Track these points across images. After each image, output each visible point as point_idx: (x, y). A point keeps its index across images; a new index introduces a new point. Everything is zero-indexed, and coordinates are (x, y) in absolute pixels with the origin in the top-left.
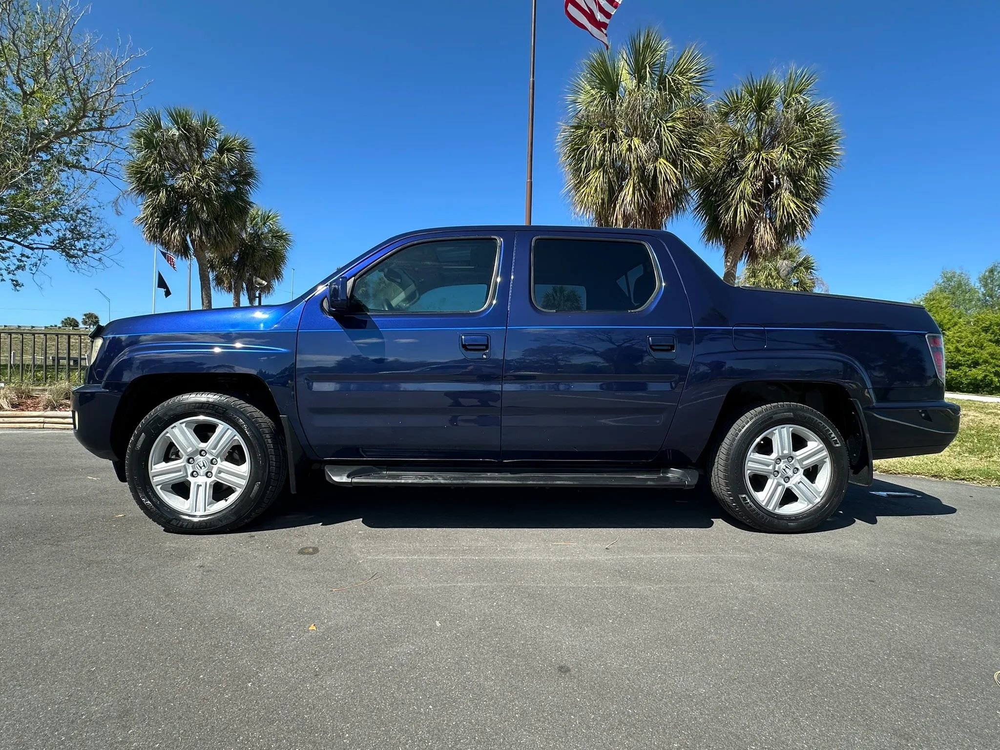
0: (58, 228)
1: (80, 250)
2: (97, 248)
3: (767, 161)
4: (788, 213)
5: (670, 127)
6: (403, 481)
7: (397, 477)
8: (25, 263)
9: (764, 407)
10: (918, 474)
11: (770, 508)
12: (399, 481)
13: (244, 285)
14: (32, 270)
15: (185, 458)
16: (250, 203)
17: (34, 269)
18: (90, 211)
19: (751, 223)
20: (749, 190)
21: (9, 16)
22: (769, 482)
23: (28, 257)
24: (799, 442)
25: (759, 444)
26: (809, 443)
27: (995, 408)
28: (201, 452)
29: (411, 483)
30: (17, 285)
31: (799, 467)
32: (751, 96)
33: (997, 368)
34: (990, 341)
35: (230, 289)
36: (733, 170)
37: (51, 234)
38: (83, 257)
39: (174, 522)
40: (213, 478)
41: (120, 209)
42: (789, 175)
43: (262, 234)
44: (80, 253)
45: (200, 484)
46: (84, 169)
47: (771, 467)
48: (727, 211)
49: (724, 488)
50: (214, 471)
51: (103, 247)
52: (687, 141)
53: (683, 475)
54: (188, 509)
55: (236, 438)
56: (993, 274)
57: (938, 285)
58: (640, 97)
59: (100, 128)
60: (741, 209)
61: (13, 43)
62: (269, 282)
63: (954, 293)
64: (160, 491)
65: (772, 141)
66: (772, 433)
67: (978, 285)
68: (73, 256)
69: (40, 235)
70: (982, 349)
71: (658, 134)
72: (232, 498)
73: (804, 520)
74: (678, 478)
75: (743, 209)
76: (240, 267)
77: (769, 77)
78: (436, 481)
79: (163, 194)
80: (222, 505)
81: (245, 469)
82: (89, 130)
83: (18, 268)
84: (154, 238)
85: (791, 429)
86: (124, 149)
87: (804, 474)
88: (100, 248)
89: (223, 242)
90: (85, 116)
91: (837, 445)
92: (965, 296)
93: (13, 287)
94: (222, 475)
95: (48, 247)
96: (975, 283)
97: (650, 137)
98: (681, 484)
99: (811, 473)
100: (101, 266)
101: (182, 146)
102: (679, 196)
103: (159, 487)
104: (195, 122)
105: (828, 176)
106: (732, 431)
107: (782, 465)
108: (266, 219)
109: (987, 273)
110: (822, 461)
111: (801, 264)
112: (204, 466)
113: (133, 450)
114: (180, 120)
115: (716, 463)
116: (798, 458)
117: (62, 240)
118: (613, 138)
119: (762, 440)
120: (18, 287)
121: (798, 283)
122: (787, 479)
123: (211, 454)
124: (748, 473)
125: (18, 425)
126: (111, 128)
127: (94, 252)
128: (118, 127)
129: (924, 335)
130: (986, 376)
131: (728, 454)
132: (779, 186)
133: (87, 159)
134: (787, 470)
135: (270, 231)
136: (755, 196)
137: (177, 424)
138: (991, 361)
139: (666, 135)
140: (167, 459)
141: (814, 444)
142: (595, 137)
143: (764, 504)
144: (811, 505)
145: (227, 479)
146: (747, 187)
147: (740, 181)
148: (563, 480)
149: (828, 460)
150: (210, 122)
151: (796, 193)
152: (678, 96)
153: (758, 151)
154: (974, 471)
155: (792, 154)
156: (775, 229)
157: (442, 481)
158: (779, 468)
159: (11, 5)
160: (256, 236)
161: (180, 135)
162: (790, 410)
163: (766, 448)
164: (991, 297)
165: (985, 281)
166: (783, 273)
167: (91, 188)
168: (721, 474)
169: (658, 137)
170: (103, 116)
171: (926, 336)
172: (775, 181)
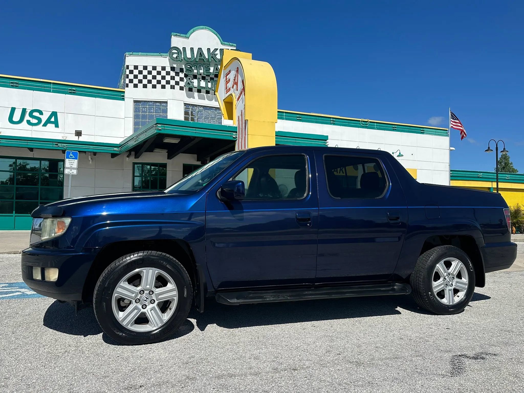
28: (141, 292)
40: (156, 302)
50: (155, 297)
55: (156, 271)
72: (173, 305)
80: (170, 312)
94: (161, 296)
123: (147, 289)
145: (164, 297)
171: (504, 209)
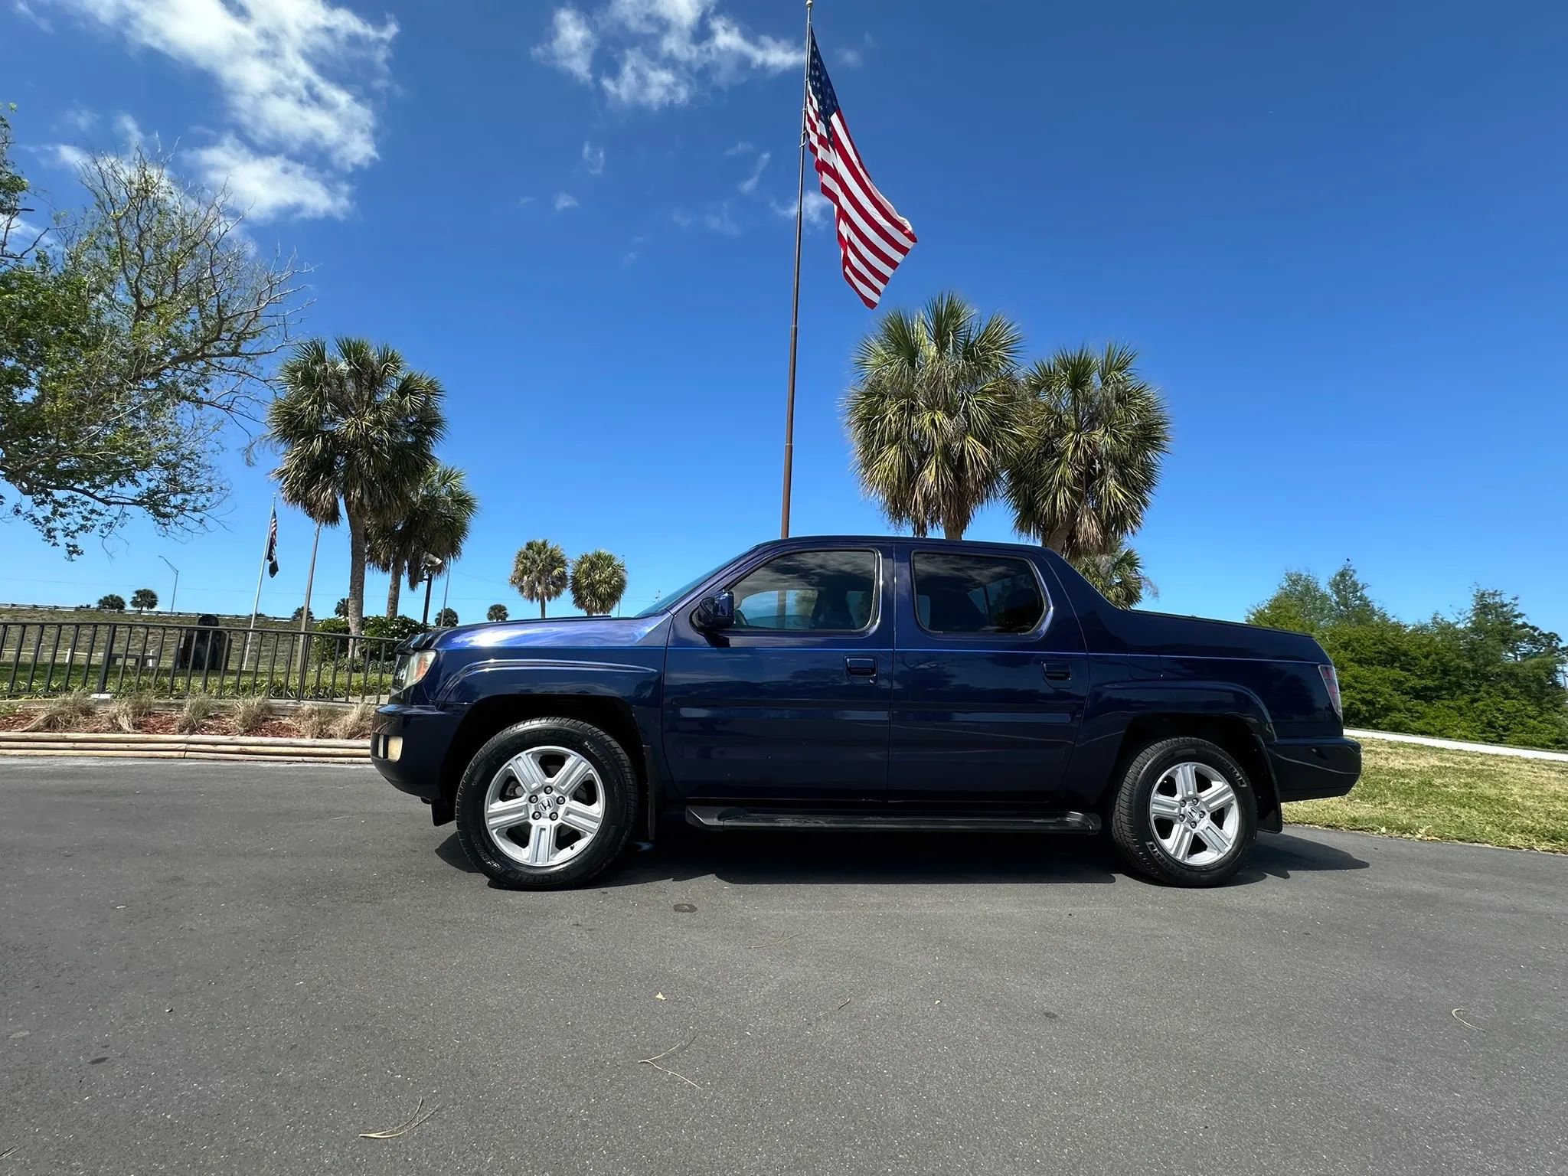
0: (150, 479)
1: (175, 507)
2: (199, 505)
3: (1089, 444)
4: (1115, 503)
5: (980, 401)
6: (782, 825)
7: (772, 820)
8: (95, 522)
9: (1164, 742)
10: (1311, 823)
11: (1179, 858)
12: (777, 825)
13: (406, 563)
14: (102, 532)
15: (525, 796)
16: (430, 458)
17: (106, 531)
18: (200, 457)
19: (1073, 514)
20: (1069, 474)
21: (138, 216)
22: (1176, 827)
23: (101, 514)
24: (1203, 783)
25: (1162, 784)
26: (1213, 783)
27: (1371, 744)
28: (548, 789)
29: (791, 827)
30: (74, 552)
31: (1205, 811)
32: (1066, 372)
33: (1363, 695)
34: (1351, 660)
35: (385, 568)
36: (1049, 450)
37: (139, 485)
38: (176, 516)
39: (511, 876)
40: (559, 821)
41: (252, 457)
42: (1115, 462)
43: (439, 497)
44: (175, 511)
45: (543, 829)
46: (199, 402)
47: (1176, 811)
48: (1045, 498)
49: (1130, 835)
50: (561, 812)
51: (208, 504)
52: (1000, 419)
53: (1084, 819)
54: (527, 859)
55: (590, 771)
56: (1345, 579)
57: (1283, 589)
58: (944, 367)
59: (235, 353)
60: (1061, 497)
61: (139, 247)
62: (444, 562)
63: (1302, 600)
64: (496, 836)
65: (1092, 420)
66: (1175, 772)
67: (1329, 591)
68: (165, 516)
69: (124, 486)
70: (1343, 671)
71: (966, 407)
72: (580, 845)
73: (1217, 871)
74: (1079, 822)
75: (1063, 498)
76: (404, 538)
77: (1084, 352)
78: (818, 825)
79: (317, 445)
80: (567, 854)
81: (597, 809)
82: (219, 356)
83: (82, 527)
84: (295, 498)
85: (1194, 767)
86: (265, 381)
87: (1211, 819)
88: (204, 506)
89: (389, 507)
90: (218, 339)
91: (1244, 786)
92: (1314, 604)
93: (67, 555)
94: (571, 816)
95: (130, 501)
96: (1325, 587)
97: (956, 412)
98: (1084, 828)
99: (1218, 818)
100: (201, 529)
101: (350, 386)
102: (989, 479)
103: (494, 832)
104: (373, 356)
105: (1155, 462)
106: (1132, 770)
107: (1188, 808)
108: (445, 478)
109: (1338, 578)
110: (1229, 805)
111: (1123, 560)
112: (549, 805)
113: (467, 785)
114: (353, 351)
115: (1117, 806)
116: (1204, 800)
117: (151, 493)
118: (912, 409)
119: (1165, 779)
120: (74, 556)
121: (1121, 583)
122: (1194, 824)
123: (559, 791)
124: (1153, 816)
125: (148, 753)
126: (250, 354)
127: (195, 510)
128: (260, 354)
129: (1317, 666)
130: (1352, 703)
131: (1131, 795)
132: (1102, 471)
133: (207, 390)
134: (1194, 814)
135: (451, 493)
136: (1077, 481)
137: (522, 754)
138: (1356, 685)
139: (974, 411)
140: (504, 798)
141: (1218, 785)
142: (891, 410)
143: (1172, 852)
144: (1221, 855)
145: (576, 822)
146: (1067, 472)
147: (1058, 464)
148: (957, 824)
149: (1235, 803)
150: (392, 357)
151: (1124, 481)
152: (986, 367)
153: (1077, 431)
154: (1372, 819)
155: (1115, 436)
156: (1101, 521)
157: (826, 825)
158: (1185, 811)
159: (144, 202)
160: (431, 500)
161: (351, 370)
162: (1192, 746)
163: (1169, 788)
164: (1346, 606)
165: (1334, 585)
166: (1103, 570)
167: (216, 429)
168: (1124, 818)
169: (966, 412)
170: (241, 337)
171: (1319, 668)
172: (1098, 466)
